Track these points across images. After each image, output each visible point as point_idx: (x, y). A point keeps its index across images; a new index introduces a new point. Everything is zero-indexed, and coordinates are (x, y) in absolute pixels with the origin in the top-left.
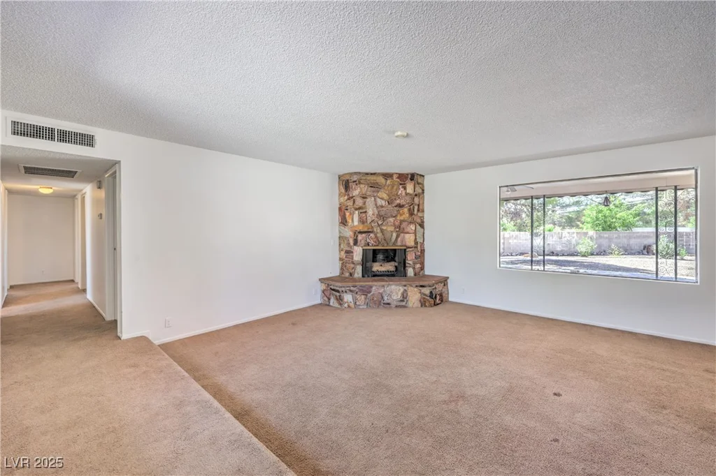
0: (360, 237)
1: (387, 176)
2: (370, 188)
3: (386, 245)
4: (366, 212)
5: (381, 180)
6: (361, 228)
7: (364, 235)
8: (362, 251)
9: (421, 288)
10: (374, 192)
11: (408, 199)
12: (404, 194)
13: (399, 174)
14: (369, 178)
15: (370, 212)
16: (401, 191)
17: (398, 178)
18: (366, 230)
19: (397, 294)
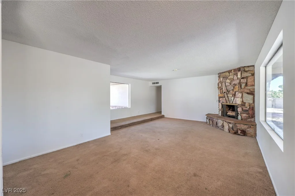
0: (221, 99)
1: (230, 72)
2: (223, 79)
3: (229, 103)
5: (228, 74)
8: (221, 105)
9: (229, 124)
11: (238, 81)
12: (236, 79)
13: (234, 69)
14: (223, 74)
15: (223, 89)
16: (235, 77)
17: (234, 71)
18: (222, 96)
19: (220, 123)
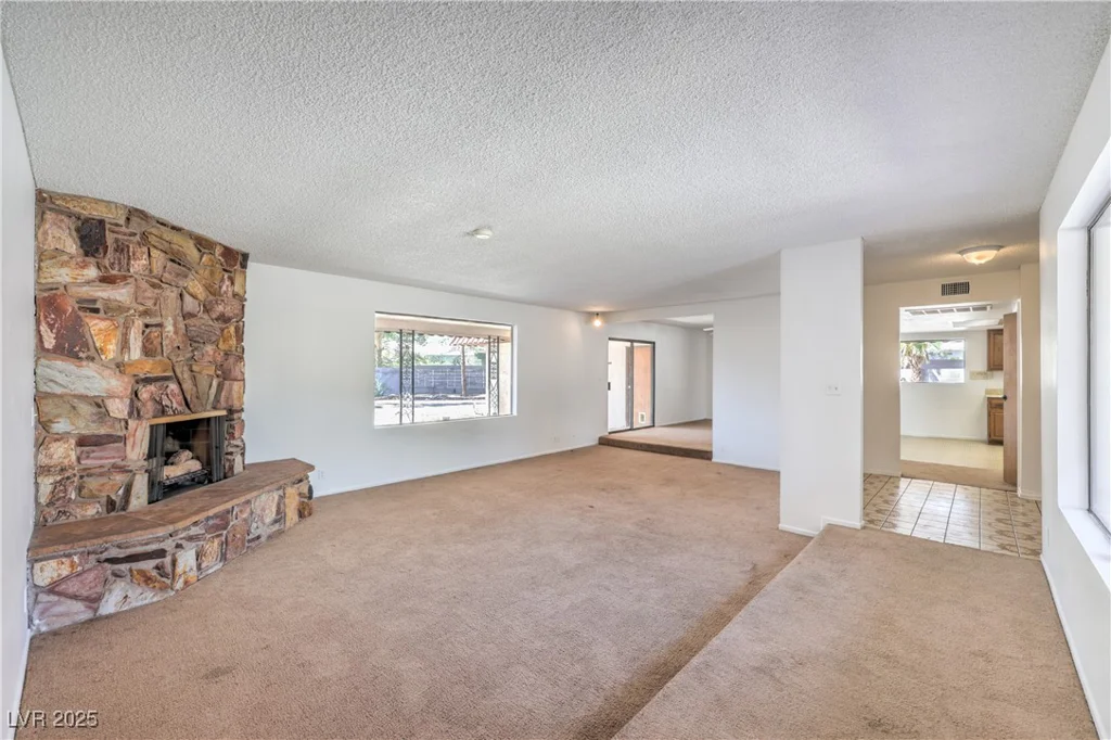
0: (145, 392)
1: (203, 244)
2: (169, 264)
3: (199, 409)
4: (160, 325)
5: (191, 252)
6: (149, 367)
7: (152, 388)
8: (148, 430)
9: (299, 485)
10: (178, 275)
12: (230, 294)
13: (226, 248)
14: (168, 235)
15: (169, 326)
16: (227, 287)
17: (222, 255)
18: (158, 373)
19: (270, 509)
